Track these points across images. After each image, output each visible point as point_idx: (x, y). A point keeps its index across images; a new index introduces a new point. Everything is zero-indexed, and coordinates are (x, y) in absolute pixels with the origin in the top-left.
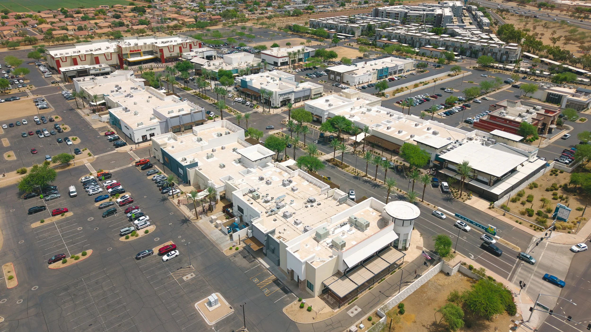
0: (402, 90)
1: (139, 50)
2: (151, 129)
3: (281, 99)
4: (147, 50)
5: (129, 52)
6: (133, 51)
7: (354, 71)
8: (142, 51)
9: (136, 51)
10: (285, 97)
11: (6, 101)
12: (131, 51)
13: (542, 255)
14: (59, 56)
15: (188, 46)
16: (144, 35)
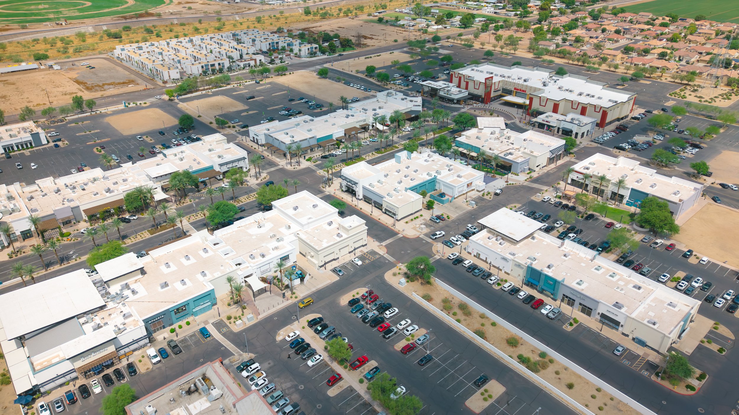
0: (467, 314)
1: (523, 91)
5: (513, 89)
6: (518, 90)
12: (515, 89)
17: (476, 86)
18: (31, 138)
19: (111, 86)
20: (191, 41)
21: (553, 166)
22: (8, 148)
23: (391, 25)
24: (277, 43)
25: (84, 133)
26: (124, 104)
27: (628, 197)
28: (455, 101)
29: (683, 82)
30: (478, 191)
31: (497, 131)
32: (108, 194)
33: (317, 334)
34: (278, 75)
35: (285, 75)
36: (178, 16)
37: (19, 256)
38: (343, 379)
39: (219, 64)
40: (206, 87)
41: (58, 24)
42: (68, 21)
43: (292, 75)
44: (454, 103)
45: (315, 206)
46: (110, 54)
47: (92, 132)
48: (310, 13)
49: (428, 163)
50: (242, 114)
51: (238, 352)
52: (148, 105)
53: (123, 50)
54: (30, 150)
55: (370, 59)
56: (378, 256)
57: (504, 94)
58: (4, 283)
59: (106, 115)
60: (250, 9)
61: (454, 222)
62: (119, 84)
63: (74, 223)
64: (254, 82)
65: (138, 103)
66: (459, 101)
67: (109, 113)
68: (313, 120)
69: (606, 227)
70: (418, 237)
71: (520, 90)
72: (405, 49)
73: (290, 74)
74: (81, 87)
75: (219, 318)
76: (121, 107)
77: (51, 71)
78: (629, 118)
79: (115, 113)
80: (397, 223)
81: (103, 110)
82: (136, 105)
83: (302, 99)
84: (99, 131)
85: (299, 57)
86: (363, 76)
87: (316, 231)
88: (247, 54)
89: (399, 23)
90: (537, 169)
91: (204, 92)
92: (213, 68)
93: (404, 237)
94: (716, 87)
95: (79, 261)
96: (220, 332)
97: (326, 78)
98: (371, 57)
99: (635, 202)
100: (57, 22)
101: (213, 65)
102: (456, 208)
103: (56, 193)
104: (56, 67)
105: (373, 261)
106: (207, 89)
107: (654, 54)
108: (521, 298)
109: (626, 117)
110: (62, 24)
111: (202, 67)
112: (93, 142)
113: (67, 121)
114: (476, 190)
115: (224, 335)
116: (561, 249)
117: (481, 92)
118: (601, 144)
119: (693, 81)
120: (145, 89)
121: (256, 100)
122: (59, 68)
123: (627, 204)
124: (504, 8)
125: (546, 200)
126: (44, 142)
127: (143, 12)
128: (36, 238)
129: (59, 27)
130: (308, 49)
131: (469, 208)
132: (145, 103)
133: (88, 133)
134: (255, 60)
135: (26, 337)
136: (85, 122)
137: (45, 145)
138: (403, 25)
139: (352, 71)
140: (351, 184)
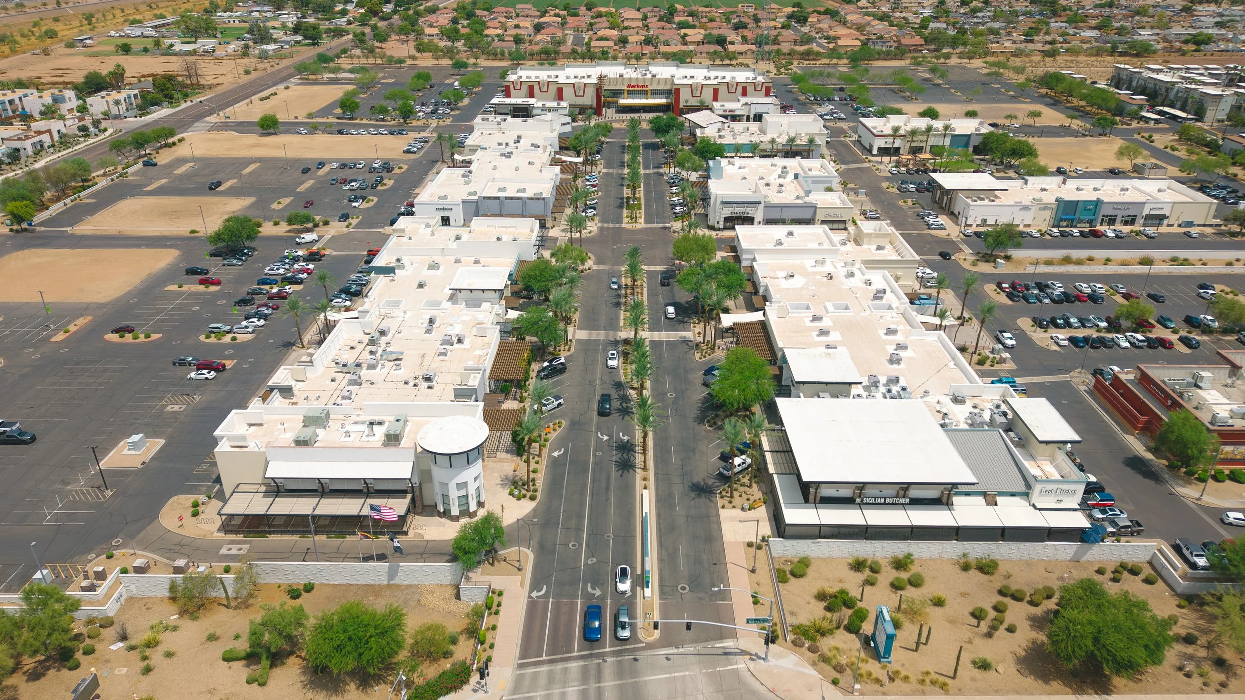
1: (644, 86)
2: (444, 209)
3: (727, 212)
4: (661, 87)
5: (625, 87)
6: (633, 86)
7: (996, 192)
8: (650, 88)
9: (638, 86)
10: (737, 210)
11: (391, 134)
12: (629, 86)
14: (533, 79)
15: (739, 89)
16: (733, 62)
17: (577, 91)
23: (164, 55)
31: (720, 126)
32: (461, 346)
34: (161, 148)
35: (173, 144)
45: (791, 234)
50: (274, 207)
57: (608, 99)
72: (294, 81)
73: (180, 141)
83: (323, 164)
85: (116, 117)
86: (334, 120)
89: (176, 49)
91: (68, 202)
97: (276, 134)
98: (268, 98)
103: (360, 384)
108: (1078, 235)
112: (64, 333)
121: (233, 187)
130: (126, 99)
134: (50, 132)
138: (195, 51)
139: (296, 118)
140: (742, 209)
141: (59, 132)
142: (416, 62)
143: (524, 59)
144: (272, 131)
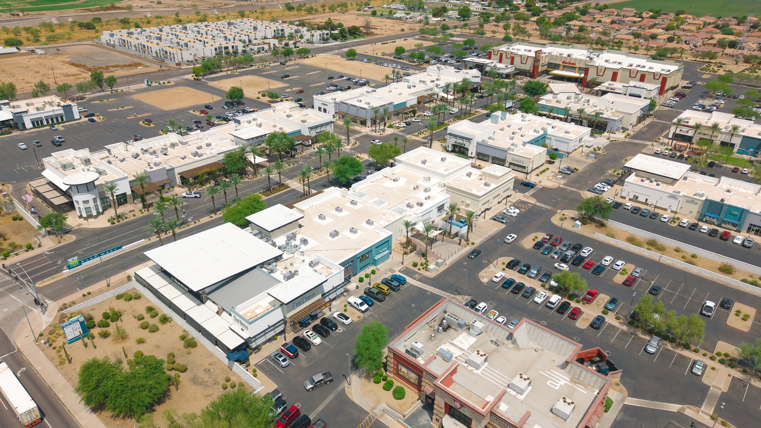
0: (661, 249)
1: (573, 64)
3: (453, 141)
6: (566, 63)
8: (578, 66)
10: (459, 141)
12: (563, 62)
13: (18, 300)
17: (523, 60)
18: (62, 112)
19: (118, 69)
20: (185, 28)
21: (641, 126)
22: (37, 122)
23: (387, 18)
24: (282, 30)
25: (116, 110)
26: (146, 83)
27: (738, 146)
28: (504, 76)
29: (704, 60)
30: (587, 146)
31: (573, 95)
32: (197, 158)
33: (524, 274)
34: (300, 58)
35: (307, 57)
36: (151, 10)
37: (122, 222)
38: (583, 313)
39: (233, 47)
40: (230, 68)
41: (13, 15)
42: (25, 13)
43: (314, 58)
44: (503, 78)
45: (443, 160)
46: (96, 40)
47: (125, 108)
48: (293, 8)
49: (525, 123)
50: (287, 90)
51: (448, 296)
52: (172, 83)
53: (112, 35)
54: (61, 125)
55: (386, 45)
56: (530, 205)
57: (549, 69)
58: (123, 248)
59: (129, 94)
60: (226, 4)
61: (584, 173)
62: (125, 66)
63: (168, 189)
64: (279, 63)
65: (161, 82)
66: (508, 76)
67: (132, 91)
68: (375, 91)
69: (732, 171)
70: (559, 187)
71: (569, 63)
72: (417, 37)
73: (312, 56)
74: (82, 69)
75: (403, 266)
76: (144, 85)
77: (34, 56)
78: (679, 88)
79: (138, 91)
80: (528, 176)
81: (125, 89)
82: (160, 84)
83: (342, 77)
84: (132, 107)
85: (312, 43)
86: (392, 58)
87: (457, 182)
88: (256, 39)
89: (395, 16)
90: (630, 128)
91: (229, 72)
92: (227, 50)
93: (543, 187)
94: (737, 64)
95: (198, 224)
96: (415, 279)
97: (354, 60)
98: (387, 43)
99: (747, 149)
100: (12, 13)
101: (226, 48)
102: (577, 161)
103: (136, 158)
104: (39, 52)
105: (529, 209)
106: (231, 70)
107: (661, 39)
108: (705, 231)
109: (678, 86)
110: (18, 15)
111: (216, 49)
112: (134, 117)
113: (87, 99)
114: (584, 146)
115: (419, 280)
116: (719, 186)
117: (528, 67)
118: (672, 107)
119: (715, 59)
120: (160, 71)
121: (292, 79)
122: (43, 52)
123: (737, 153)
124: (489, 6)
125: (659, 152)
126: (77, 116)
127: (109, 5)
128: (131, 204)
129: (16, 18)
130: (320, 35)
131: (590, 161)
132: (169, 82)
133: (120, 109)
134: (269, 44)
135: (207, 291)
136: (110, 100)
137: (77, 120)
138: (401, 18)
139: (377, 54)
140: (462, 142)
141: (274, 45)
142: (495, 35)
143: (557, 41)
144: (352, 58)
